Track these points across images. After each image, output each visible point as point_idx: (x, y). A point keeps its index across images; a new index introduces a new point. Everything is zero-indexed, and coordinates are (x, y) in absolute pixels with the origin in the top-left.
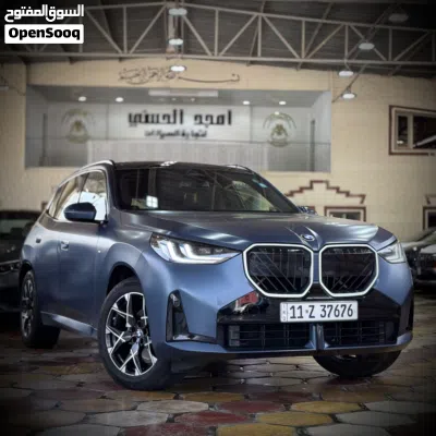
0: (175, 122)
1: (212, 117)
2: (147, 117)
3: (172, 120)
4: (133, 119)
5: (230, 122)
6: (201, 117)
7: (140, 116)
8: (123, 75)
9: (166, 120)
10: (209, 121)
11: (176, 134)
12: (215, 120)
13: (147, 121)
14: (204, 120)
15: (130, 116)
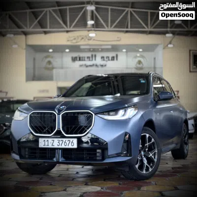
1: (109, 57)
2: (80, 58)
3: (91, 59)
4: (74, 59)
6: (104, 57)
7: (77, 57)
8: (69, 39)
9: (88, 59)
10: (108, 59)
11: (93, 65)
12: (110, 59)
13: (80, 60)
14: (105, 59)
15: (72, 58)
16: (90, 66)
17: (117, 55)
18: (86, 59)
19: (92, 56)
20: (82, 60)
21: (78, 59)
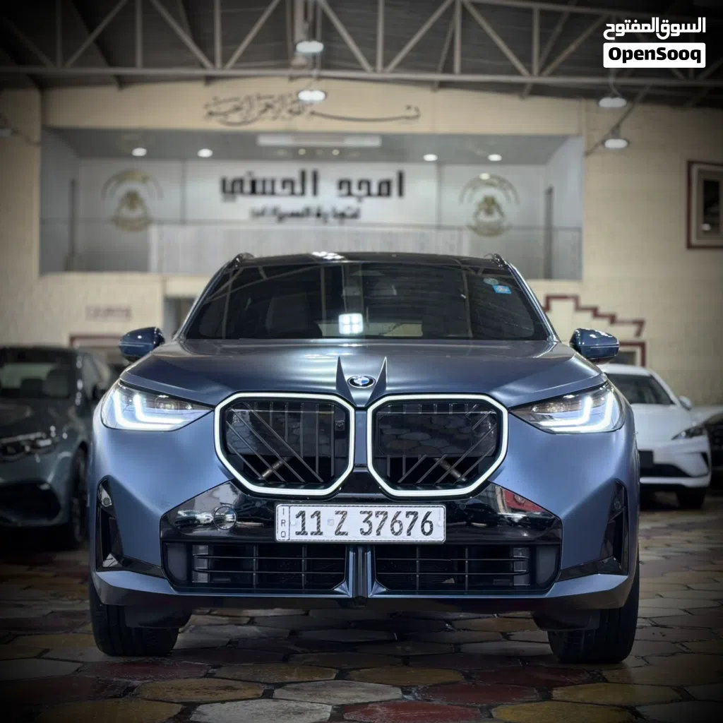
0: (303, 193)
1: (369, 183)
2: (253, 183)
3: (298, 189)
4: (229, 188)
5: (401, 193)
6: (349, 183)
7: (241, 181)
8: (214, 109)
9: (288, 190)
10: (364, 191)
11: (305, 214)
12: (374, 189)
13: (253, 191)
14: (355, 190)
15: (224, 182)
16: (295, 215)
17: (401, 177)
18: (278, 188)
19: (303, 174)
20: (264, 193)
21: (247, 188)
